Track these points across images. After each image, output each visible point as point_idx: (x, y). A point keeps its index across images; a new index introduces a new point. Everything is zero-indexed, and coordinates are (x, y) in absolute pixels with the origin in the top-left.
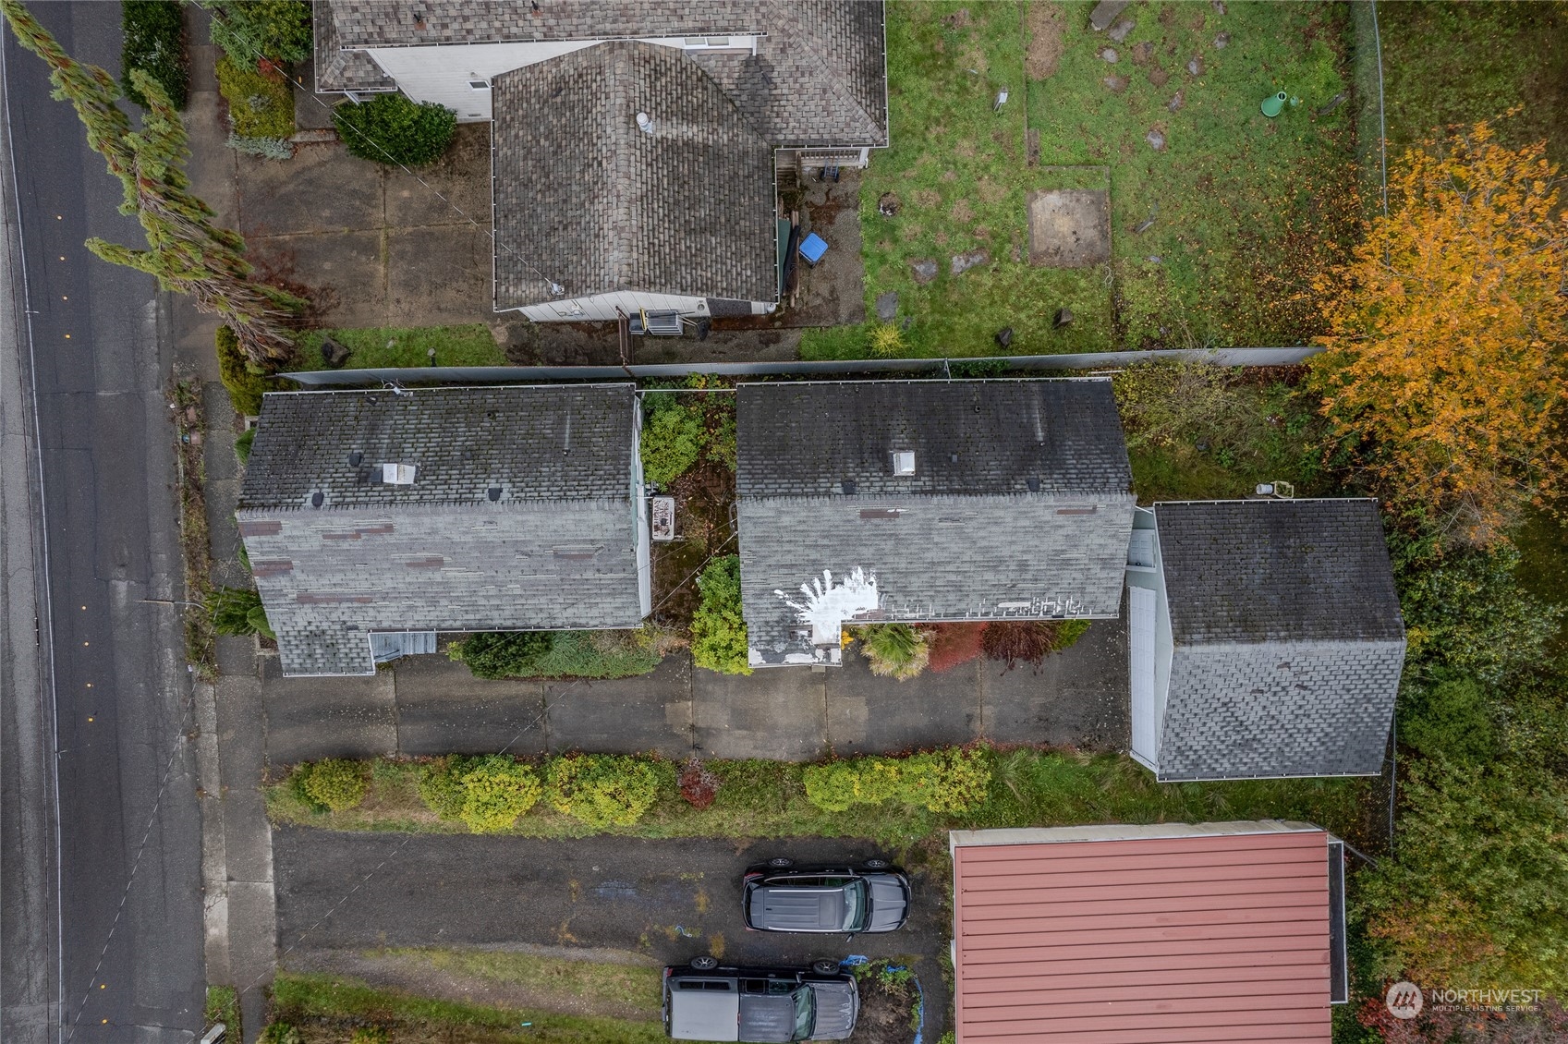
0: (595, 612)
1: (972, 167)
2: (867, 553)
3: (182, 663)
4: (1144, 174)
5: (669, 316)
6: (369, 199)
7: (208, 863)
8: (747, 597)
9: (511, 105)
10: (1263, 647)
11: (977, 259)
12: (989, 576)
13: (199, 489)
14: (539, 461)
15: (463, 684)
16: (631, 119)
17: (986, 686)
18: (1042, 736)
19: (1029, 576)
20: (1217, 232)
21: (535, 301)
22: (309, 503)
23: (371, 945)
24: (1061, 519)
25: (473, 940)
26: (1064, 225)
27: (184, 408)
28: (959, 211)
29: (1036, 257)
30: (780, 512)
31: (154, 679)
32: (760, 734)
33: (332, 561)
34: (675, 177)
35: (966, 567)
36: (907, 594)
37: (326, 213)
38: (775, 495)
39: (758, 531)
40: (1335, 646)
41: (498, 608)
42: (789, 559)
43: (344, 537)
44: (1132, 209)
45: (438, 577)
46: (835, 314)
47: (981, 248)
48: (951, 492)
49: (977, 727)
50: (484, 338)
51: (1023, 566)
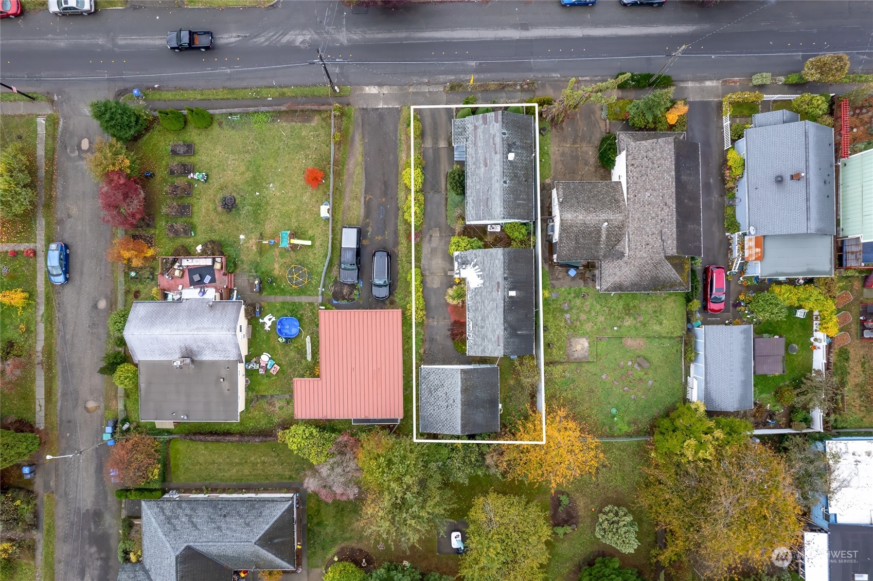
0: (471, 208)
1: (596, 320)
2: (487, 284)
3: (450, 81)
4: (594, 373)
5: (553, 231)
6: (589, 142)
7: (388, 87)
8: (475, 251)
9: (613, 187)
10: (460, 394)
11: (569, 321)
12: (480, 318)
13: (503, 88)
14: (513, 194)
15: (445, 168)
16: (607, 221)
17: (443, 323)
18: (428, 340)
19: (480, 329)
20: (576, 394)
21: (557, 193)
22: (504, 131)
23: (363, 137)
24: (496, 336)
25: (366, 169)
26: (579, 347)
27: (527, 84)
28: (583, 317)
29: (569, 339)
30: (499, 260)
31: (445, 73)
32: (429, 256)
33: (487, 136)
34: (591, 232)
35: (482, 311)
36: (475, 295)
37: (585, 129)
38: (504, 258)
39: (494, 254)
40: (460, 415)
41: (472, 182)
42: (486, 262)
43: (494, 140)
44: (583, 369)
45: (482, 165)
46: (553, 279)
47: (572, 323)
48: (504, 306)
49: (431, 320)
50: (548, 176)
51: (482, 327)
